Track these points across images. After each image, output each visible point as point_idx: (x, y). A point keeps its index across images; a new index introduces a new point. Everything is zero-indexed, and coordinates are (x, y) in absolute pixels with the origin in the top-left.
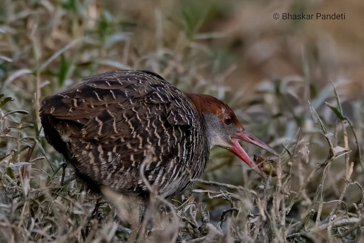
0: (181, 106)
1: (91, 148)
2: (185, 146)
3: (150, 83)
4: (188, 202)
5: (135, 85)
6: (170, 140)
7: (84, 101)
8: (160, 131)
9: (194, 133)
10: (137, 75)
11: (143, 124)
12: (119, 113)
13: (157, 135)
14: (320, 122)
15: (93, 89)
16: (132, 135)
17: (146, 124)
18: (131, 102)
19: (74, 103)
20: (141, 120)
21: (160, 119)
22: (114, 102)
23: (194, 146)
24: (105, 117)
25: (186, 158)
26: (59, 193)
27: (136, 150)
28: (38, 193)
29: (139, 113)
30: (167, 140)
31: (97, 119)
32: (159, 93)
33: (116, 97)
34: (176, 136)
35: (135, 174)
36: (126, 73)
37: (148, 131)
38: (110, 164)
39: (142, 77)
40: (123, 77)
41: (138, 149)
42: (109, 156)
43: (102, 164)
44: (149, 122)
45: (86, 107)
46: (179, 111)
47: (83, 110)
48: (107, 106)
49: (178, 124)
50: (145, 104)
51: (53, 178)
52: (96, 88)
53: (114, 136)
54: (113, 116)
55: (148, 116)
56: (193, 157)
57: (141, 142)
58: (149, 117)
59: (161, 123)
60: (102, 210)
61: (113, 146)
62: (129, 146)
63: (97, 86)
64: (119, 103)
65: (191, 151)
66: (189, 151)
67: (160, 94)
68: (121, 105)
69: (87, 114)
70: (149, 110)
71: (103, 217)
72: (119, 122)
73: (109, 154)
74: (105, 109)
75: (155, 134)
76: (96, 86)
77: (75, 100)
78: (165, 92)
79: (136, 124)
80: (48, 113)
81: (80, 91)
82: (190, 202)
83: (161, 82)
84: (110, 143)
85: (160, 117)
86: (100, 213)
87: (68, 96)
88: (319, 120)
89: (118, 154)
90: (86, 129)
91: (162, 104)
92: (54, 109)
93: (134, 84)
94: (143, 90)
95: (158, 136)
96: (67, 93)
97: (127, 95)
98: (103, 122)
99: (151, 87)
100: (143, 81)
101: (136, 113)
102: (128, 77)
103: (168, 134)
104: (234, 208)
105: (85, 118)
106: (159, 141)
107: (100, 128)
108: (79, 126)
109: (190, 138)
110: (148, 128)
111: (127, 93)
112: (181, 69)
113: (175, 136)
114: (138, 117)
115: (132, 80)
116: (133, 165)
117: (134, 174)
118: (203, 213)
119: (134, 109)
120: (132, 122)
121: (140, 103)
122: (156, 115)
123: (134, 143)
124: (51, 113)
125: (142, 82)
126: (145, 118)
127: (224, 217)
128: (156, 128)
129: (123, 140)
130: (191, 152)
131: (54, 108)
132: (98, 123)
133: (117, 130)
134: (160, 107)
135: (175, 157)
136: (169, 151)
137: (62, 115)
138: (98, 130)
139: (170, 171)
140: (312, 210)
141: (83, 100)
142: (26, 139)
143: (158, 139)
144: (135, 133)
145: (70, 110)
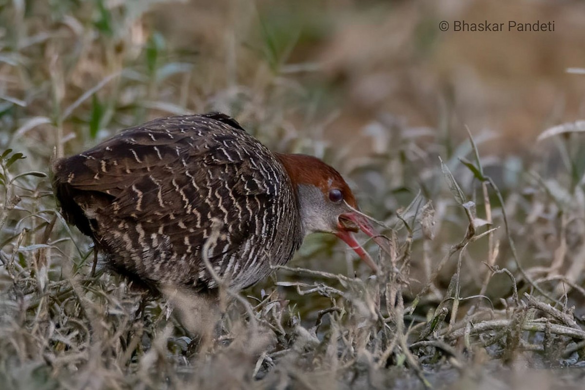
0: (257, 167)
1: (127, 227)
2: (266, 219)
3: (214, 135)
4: (270, 300)
5: (192, 138)
6: (242, 215)
7: (116, 164)
8: (227, 202)
9: (278, 202)
10: (196, 123)
11: (202, 194)
12: (165, 179)
13: (222, 208)
14: (455, 185)
15: (130, 146)
16: (186, 209)
17: (207, 194)
18: (184, 164)
19: (101, 166)
20: (198, 189)
21: (226, 186)
22: (159, 164)
23: (278, 220)
24: (147, 186)
25: (265, 236)
26: (90, 288)
27: (192, 230)
28: (60, 288)
29: (195, 179)
30: (238, 215)
31: (134, 188)
32: (225, 149)
33: (162, 156)
34: (251, 208)
35: (194, 262)
36: (181, 120)
37: (209, 203)
38: (156, 250)
39: (205, 126)
40: (176, 127)
41: (195, 228)
42: (153, 239)
43: (144, 251)
44: (210, 191)
45: (118, 172)
46: (253, 176)
47: (115, 177)
48: (149, 169)
49: (250, 194)
50: (205, 166)
51: (81, 266)
52: (134, 143)
53: (158, 212)
54: (158, 184)
55: (208, 182)
56: (276, 237)
57: (199, 219)
58: (210, 184)
59: (228, 191)
60: (149, 312)
61: (158, 225)
62: (182, 225)
63: (135, 141)
64: (166, 165)
65: (274, 226)
66: (271, 227)
67: (227, 149)
68: (170, 168)
69: (120, 182)
70: (211, 173)
71: (151, 321)
72: (166, 192)
73: (154, 236)
74: (146, 174)
75: (219, 208)
76: (133, 140)
77: (103, 163)
78: (235, 146)
79: (191, 194)
80: (66, 182)
81: (111, 150)
82: (273, 300)
83: (232, 132)
84: (155, 221)
85: (226, 182)
86: (147, 316)
87: (94, 157)
88: (454, 183)
89: (166, 236)
90: (119, 203)
91: (231, 165)
92: (72, 177)
93: (190, 137)
94: (202, 146)
95: (224, 211)
96: (92, 152)
97: (178, 153)
98: (143, 192)
99: (215, 140)
100: (203, 132)
101: (191, 178)
102: (182, 126)
103: (238, 206)
104: (335, 307)
105: (117, 188)
106: (226, 216)
107: (139, 201)
108: (110, 199)
109: (272, 210)
110: (210, 200)
111: (179, 150)
112: (262, 115)
113: (249, 209)
114: (194, 185)
115: (187, 131)
116: (189, 251)
117: (192, 262)
118: (291, 314)
119: (189, 172)
120: (185, 191)
121: (198, 163)
122: (220, 180)
123: (189, 220)
124: (69, 181)
125: (202, 134)
126: (204, 185)
127: (321, 321)
128: (221, 198)
129: (172, 217)
130: (273, 229)
131: (73, 175)
132: (137, 194)
133: (163, 203)
134: (226, 169)
135: (252, 235)
136: (240, 230)
137: (85, 183)
138: (137, 204)
139: (246, 255)
140: (444, 309)
141: (115, 162)
142: (43, 212)
143: (224, 214)
144: (190, 206)
145: (96, 177)
